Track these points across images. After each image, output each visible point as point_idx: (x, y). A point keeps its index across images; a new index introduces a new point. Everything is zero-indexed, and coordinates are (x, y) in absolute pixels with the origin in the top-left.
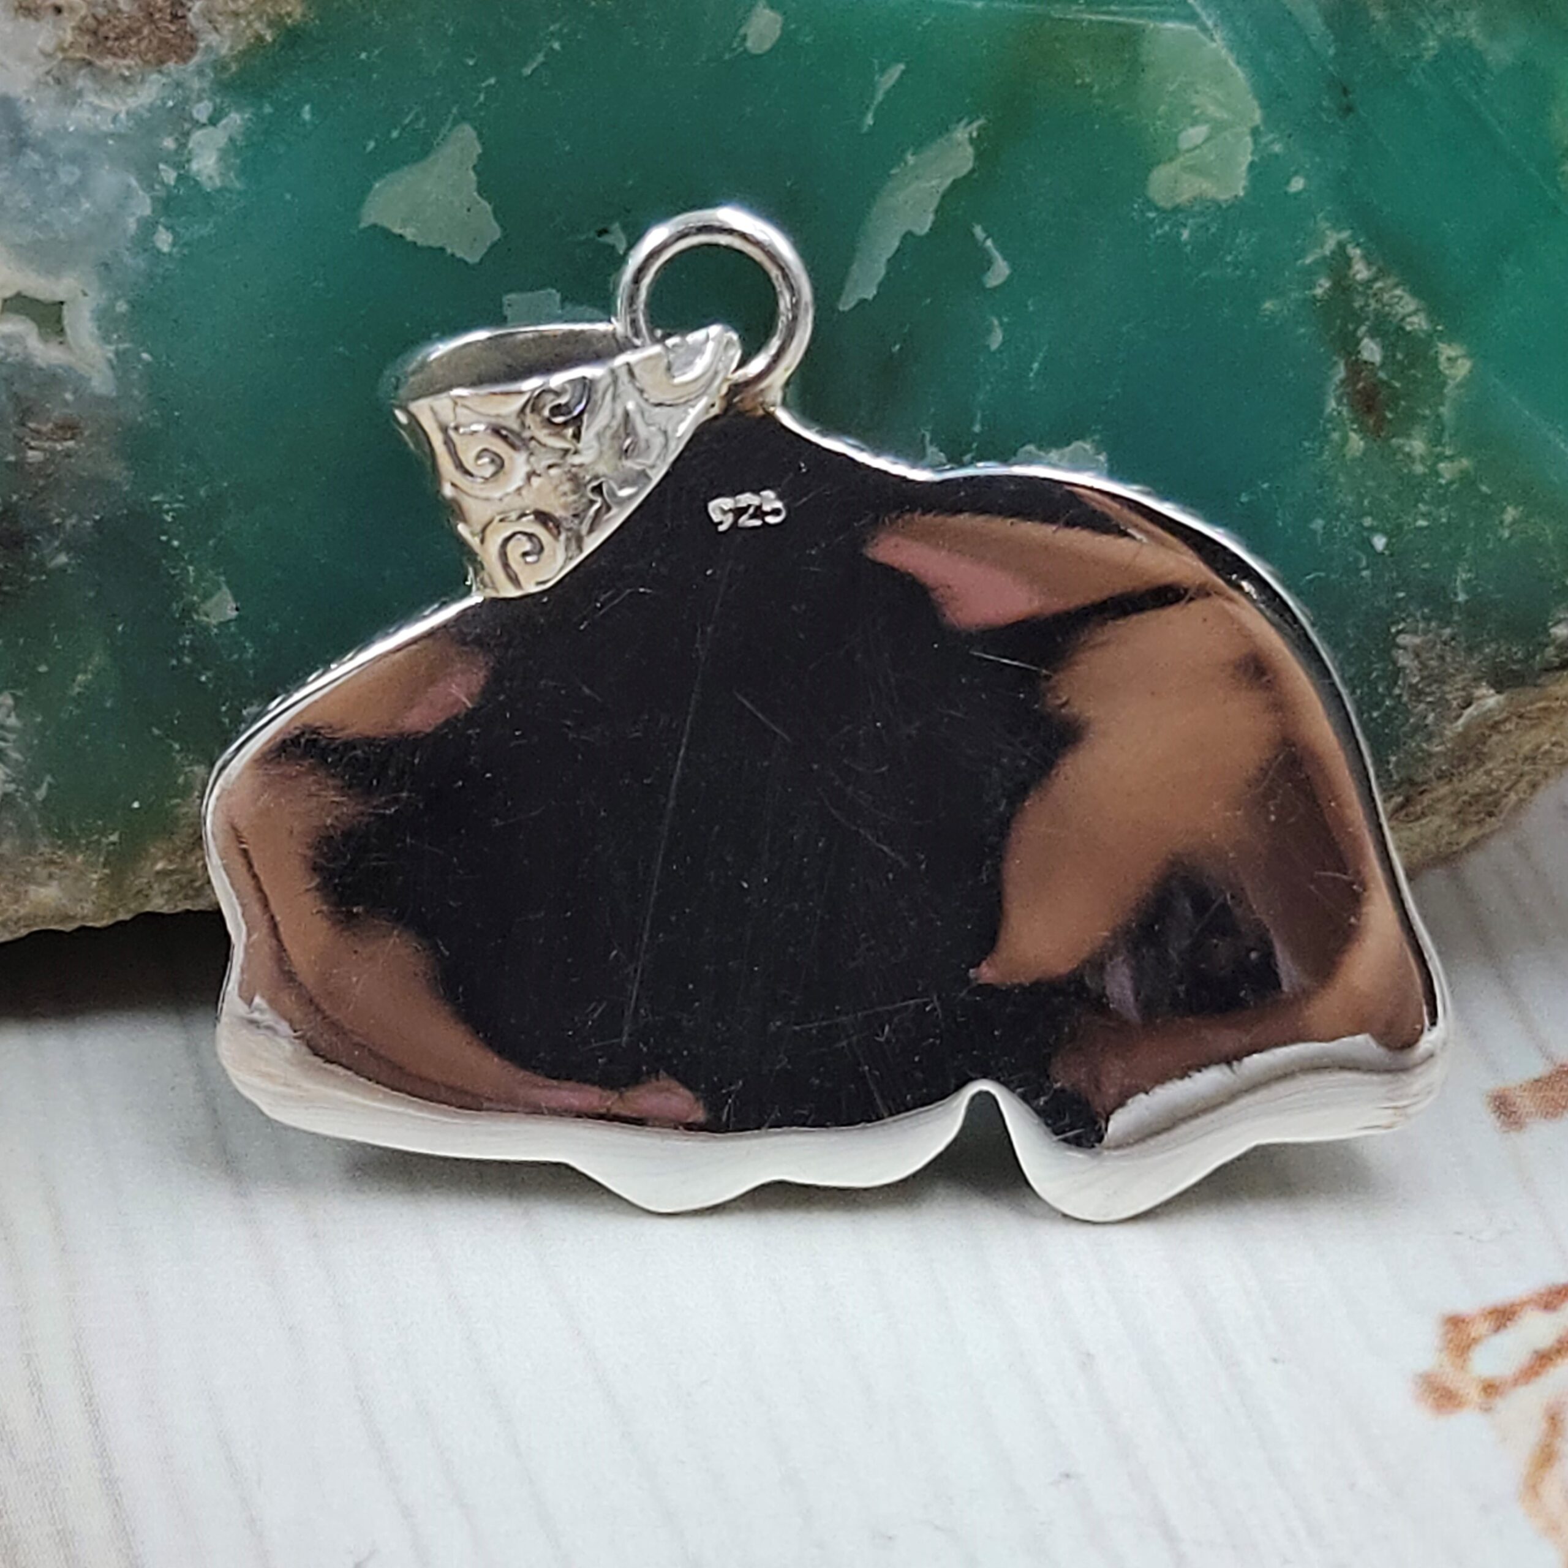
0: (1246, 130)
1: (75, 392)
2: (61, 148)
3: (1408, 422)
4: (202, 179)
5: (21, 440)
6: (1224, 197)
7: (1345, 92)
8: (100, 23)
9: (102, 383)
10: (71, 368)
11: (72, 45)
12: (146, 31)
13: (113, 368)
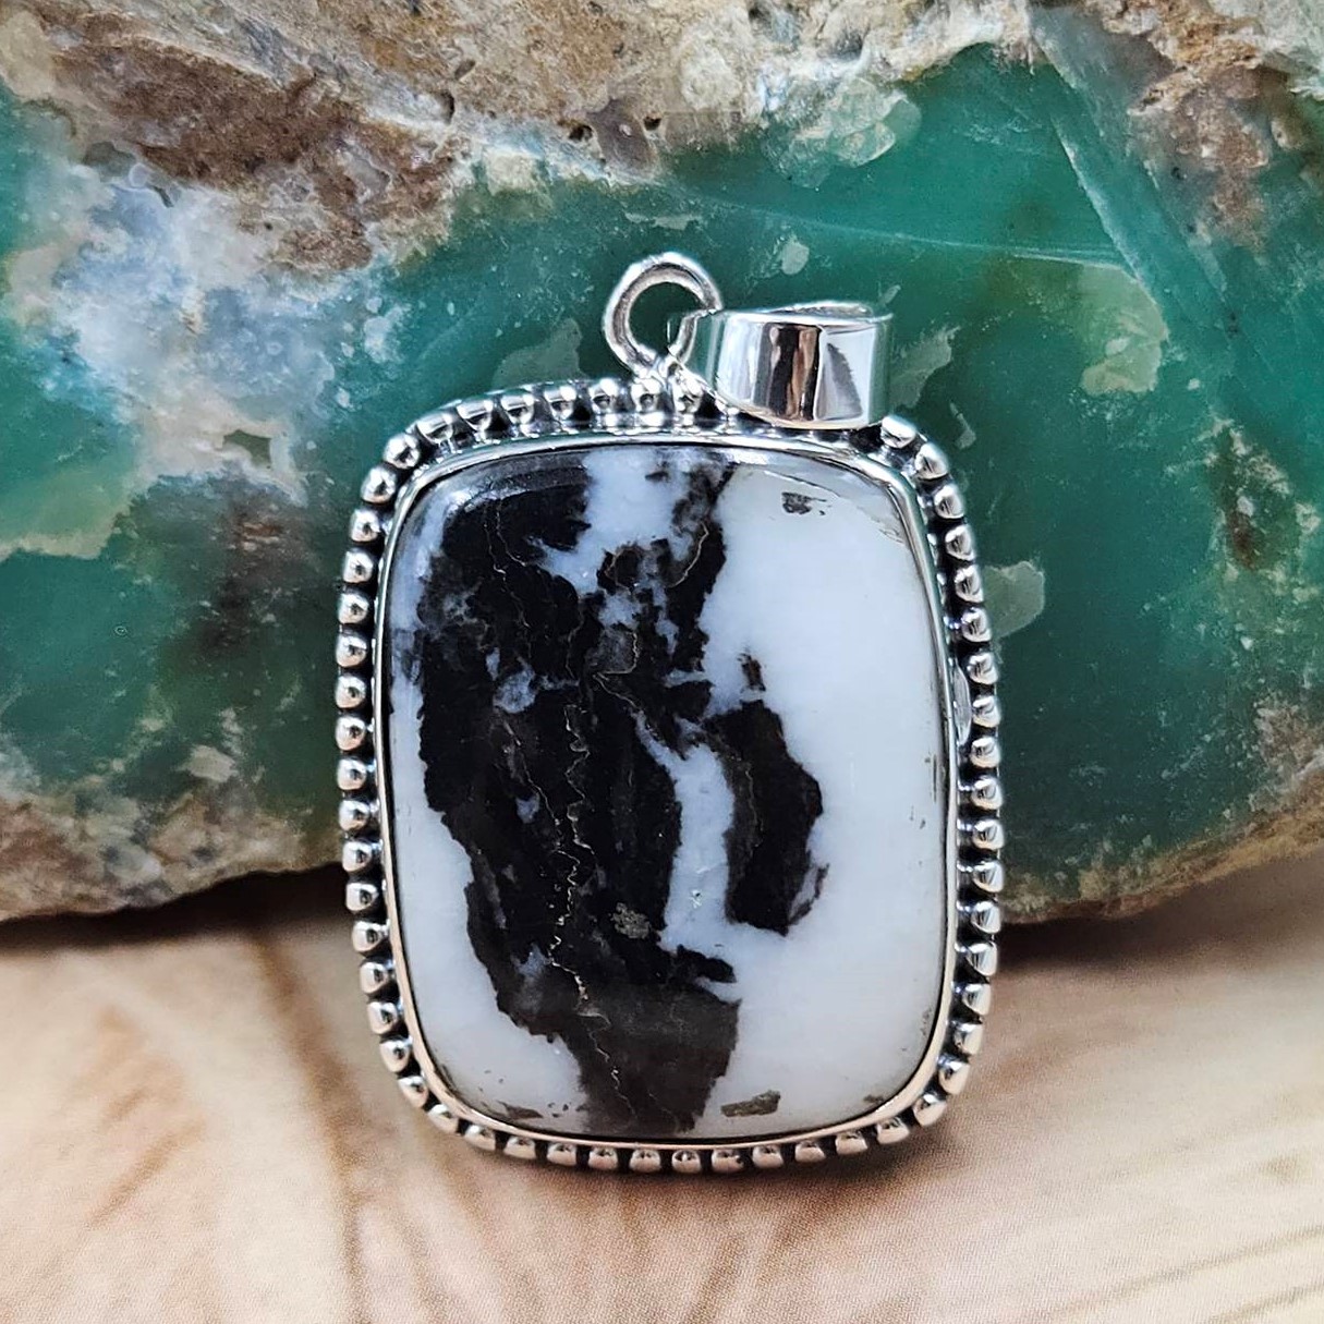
0: (1157, 342)
1: (277, 503)
2: (270, 327)
3: (1271, 559)
4: (373, 354)
5: (239, 535)
6: (1139, 390)
7: (1233, 318)
8: (300, 236)
9: (296, 497)
10: (274, 488)
11: (278, 253)
12: (333, 244)
13: (306, 488)
